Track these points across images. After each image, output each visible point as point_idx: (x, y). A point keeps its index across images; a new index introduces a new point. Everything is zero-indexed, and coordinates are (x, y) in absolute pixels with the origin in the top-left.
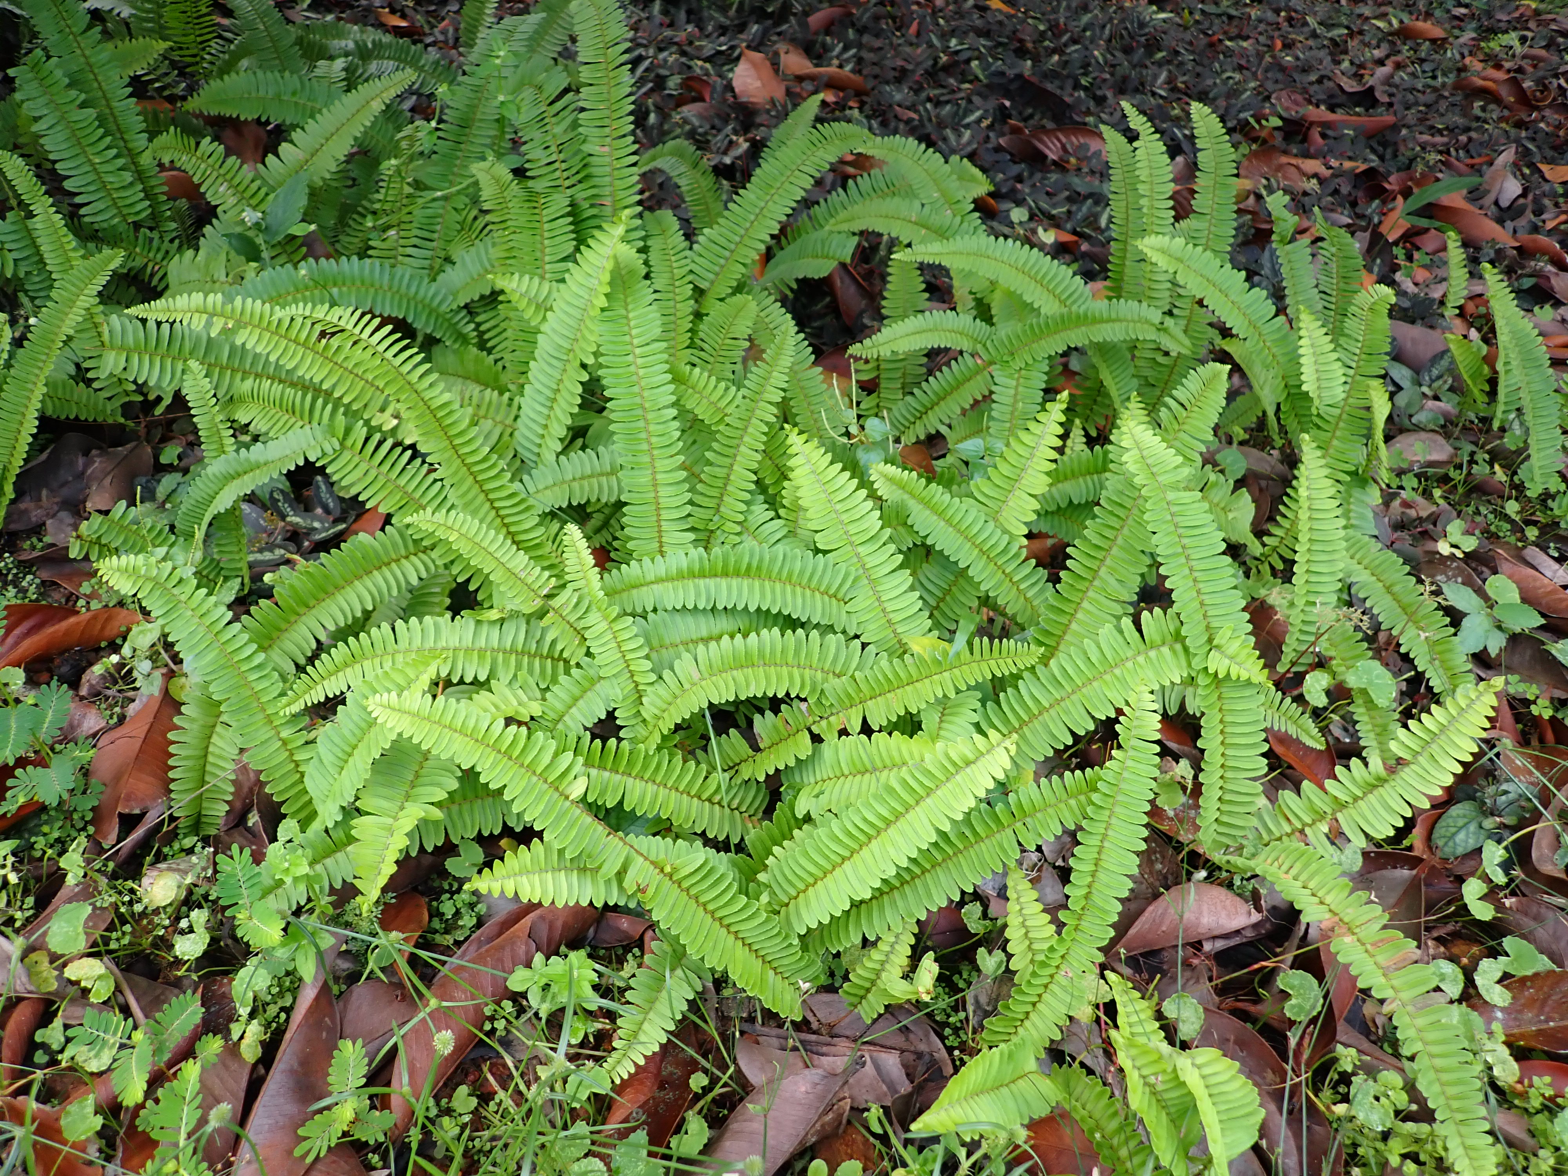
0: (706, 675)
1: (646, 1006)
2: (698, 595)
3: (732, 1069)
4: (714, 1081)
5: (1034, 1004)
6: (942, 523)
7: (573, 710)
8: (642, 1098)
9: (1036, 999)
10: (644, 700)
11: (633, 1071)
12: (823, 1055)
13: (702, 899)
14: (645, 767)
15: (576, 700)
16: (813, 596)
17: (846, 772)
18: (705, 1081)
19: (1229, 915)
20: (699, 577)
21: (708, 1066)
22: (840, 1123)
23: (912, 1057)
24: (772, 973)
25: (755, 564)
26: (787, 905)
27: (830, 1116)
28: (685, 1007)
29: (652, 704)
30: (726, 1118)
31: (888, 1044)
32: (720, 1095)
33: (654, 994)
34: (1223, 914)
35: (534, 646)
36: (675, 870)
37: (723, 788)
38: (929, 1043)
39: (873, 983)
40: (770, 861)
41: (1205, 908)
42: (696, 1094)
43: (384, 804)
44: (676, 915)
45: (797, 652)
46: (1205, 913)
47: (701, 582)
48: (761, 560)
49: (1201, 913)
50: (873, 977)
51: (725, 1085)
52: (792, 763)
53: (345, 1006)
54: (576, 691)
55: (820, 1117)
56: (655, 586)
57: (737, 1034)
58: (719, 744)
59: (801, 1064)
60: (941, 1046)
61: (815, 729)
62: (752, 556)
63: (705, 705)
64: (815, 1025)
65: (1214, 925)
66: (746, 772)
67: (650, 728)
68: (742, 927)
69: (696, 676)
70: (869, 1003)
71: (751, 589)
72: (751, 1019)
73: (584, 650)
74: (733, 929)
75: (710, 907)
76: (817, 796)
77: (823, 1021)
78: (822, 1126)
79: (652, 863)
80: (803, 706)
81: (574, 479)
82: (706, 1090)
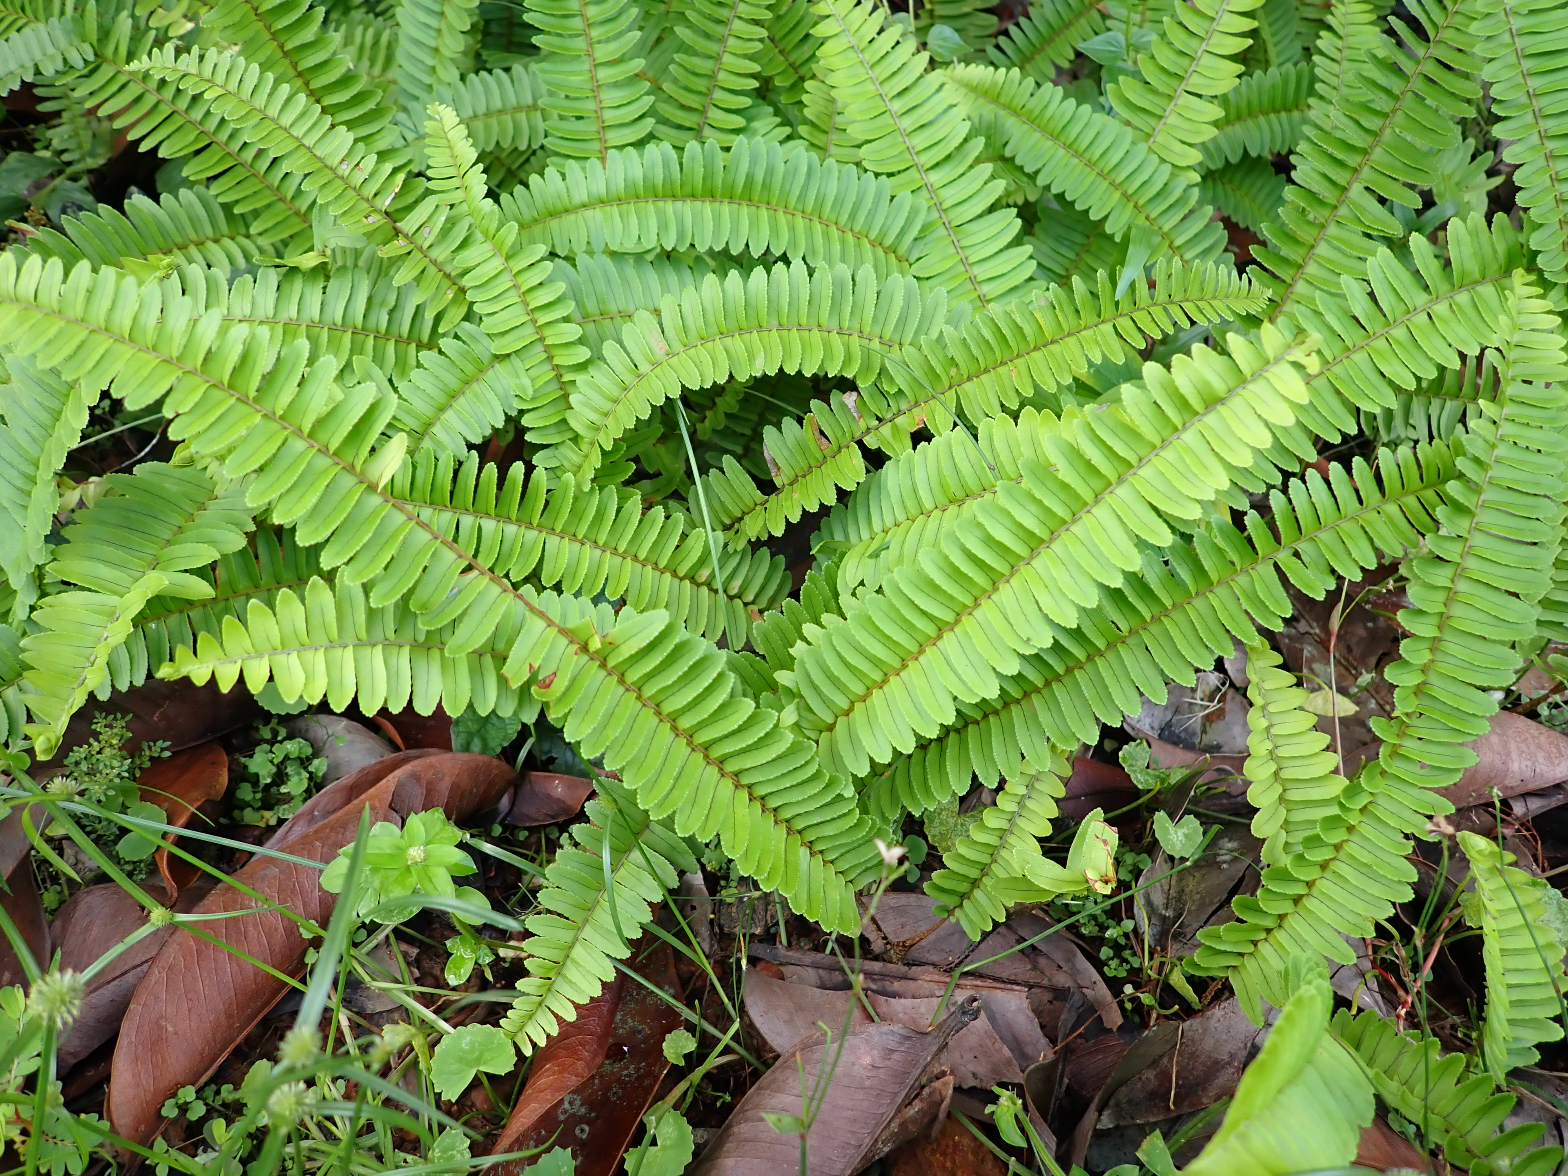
0: (677, 347)
1: (577, 916)
2: (663, 226)
3: (736, 1026)
4: (706, 1044)
5: (1297, 900)
6: (1062, 152)
7: (449, 415)
8: (574, 1081)
9: (1301, 890)
10: (573, 399)
11: (555, 1031)
12: (894, 995)
13: (668, 707)
14: (576, 514)
15: (453, 396)
16: (858, 246)
17: (928, 505)
18: (691, 1045)
19: (1549, 758)
20: (665, 197)
21: (694, 1018)
22: (935, 1118)
23: (1047, 996)
24: (804, 852)
25: (759, 176)
26: (831, 728)
27: (917, 1106)
28: (647, 917)
29: (587, 405)
30: (728, 1109)
31: (1004, 975)
32: (720, 1067)
33: (593, 894)
34: (1540, 756)
35: (384, 319)
36: (611, 646)
37: (715, 555)
38: (1074, 973)
39: (985, 869)
40: (798, 649)
41: (1513, 746)
42: (674, 1067)
43: (106, 572)
44: (614, 732)
45: (836, 306)
46: (1514, 755)
47: (669, 207)
48: (770, 171)
49: (1508, 754)
50: (985, 859)
51: (727, 1050)
52: (831, 500)
53: (64, 930)
54: (453, 382)
55: (899, 1110)
56: (589, 213)
57: (744, 963)
58: (707, 488)
59: (857, 1013)
60: (1097, 977)
61: (871, 442)
62: (753, 162)
63: (676, 394)
64: (877, 945)
65: (1528, 774)
66: (752, 529)
67: (585, 447)
68: (748, 762)
69: (659, 348)
70: (977, 907)
71: (754, 223)
72: (769, 937)
73: (463, 310)
74: (731, 767)
75: (685, 723)
76: (876, 555)
77: (891, 937)
78: (903, 1125)
79: (563, 631)
80: (850, 399)
81: (475, 116)
82: (694, 1060)
